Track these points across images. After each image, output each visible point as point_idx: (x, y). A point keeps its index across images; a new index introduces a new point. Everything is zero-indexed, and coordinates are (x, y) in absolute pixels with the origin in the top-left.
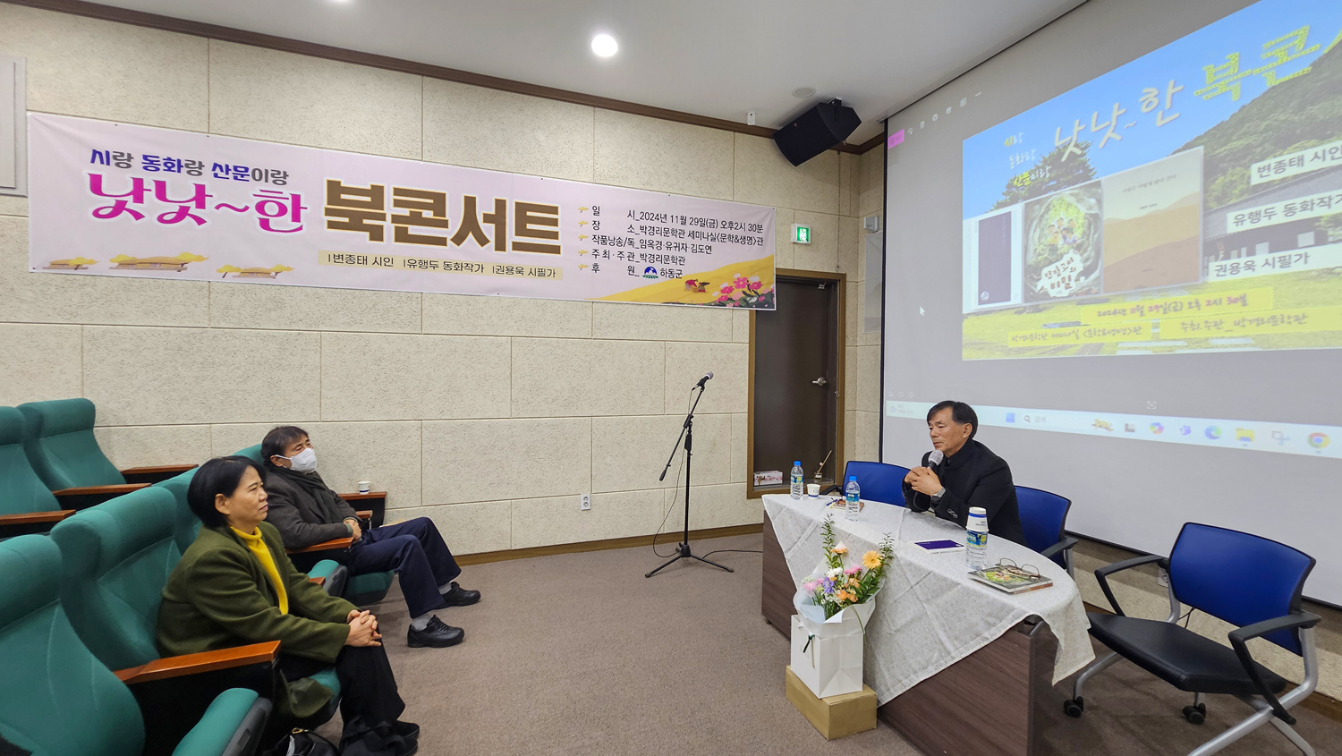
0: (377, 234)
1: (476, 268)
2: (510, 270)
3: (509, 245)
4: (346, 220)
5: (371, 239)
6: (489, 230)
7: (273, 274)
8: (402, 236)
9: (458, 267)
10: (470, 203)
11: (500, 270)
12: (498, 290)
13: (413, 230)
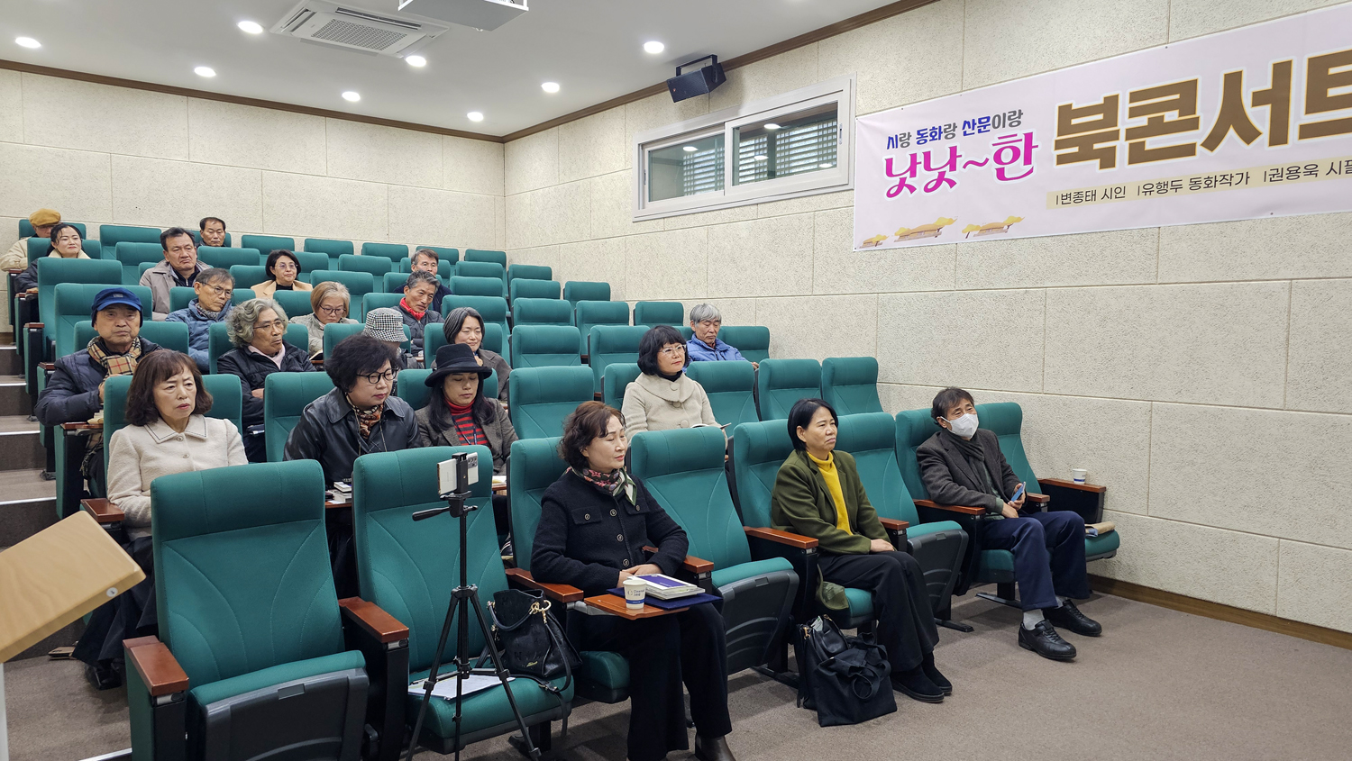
0: (1108, 159)
1: (1237, 179)
2: (1293, 173)
3: (1293, 131)
4: (1075, 149)
5: (1102, 167)
6: (1260, 117)
7: (1006, 227)
8: (1138, 155)
9: (1210, 182)
10: (1233, 81)
11: (1276, 175)
12: (1270, 208)
13: (1152, 143)
